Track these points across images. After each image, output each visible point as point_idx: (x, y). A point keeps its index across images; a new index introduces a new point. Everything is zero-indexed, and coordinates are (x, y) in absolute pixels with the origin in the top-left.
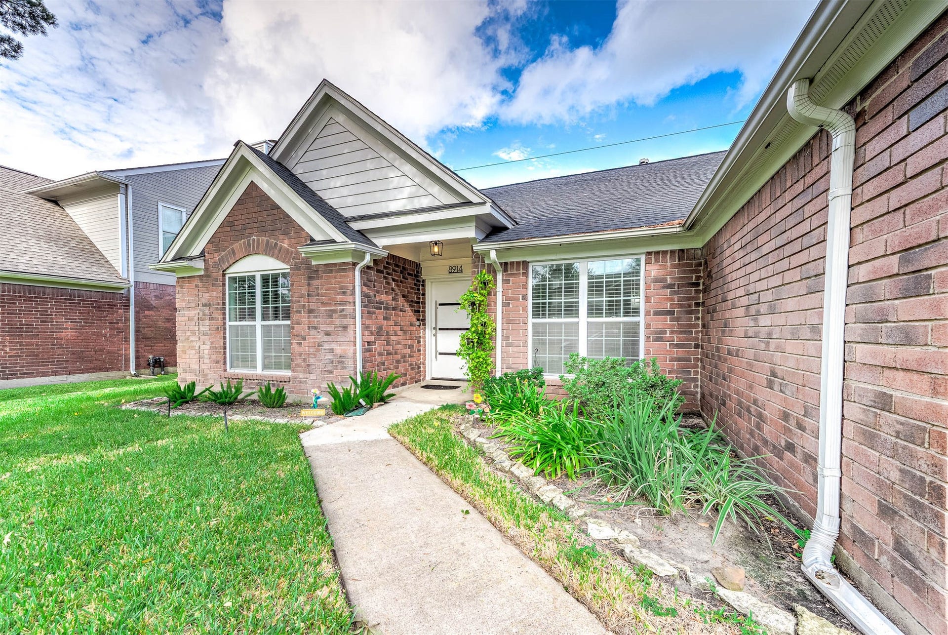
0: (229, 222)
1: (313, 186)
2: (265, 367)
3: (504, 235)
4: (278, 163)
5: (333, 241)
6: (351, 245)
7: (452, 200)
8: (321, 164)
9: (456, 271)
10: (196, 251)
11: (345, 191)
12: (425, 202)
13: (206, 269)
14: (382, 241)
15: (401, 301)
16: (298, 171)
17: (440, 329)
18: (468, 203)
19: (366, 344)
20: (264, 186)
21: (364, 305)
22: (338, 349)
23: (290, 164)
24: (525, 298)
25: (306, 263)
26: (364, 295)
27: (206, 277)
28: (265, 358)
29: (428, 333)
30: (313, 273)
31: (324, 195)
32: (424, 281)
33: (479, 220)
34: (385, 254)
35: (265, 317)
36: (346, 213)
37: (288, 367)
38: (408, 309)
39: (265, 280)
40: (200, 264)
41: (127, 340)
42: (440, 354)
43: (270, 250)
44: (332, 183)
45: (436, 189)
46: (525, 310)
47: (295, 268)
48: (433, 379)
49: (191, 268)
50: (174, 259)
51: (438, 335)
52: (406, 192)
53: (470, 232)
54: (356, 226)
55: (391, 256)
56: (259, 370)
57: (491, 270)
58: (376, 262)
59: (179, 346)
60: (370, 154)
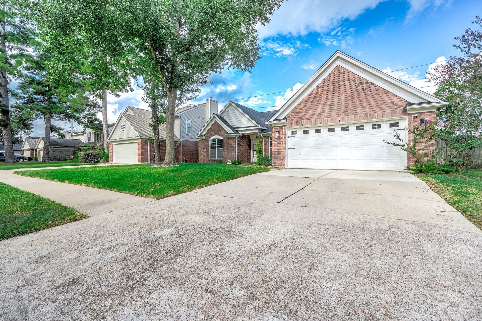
0: (210, 128)
1: (227, 121)
2: (218, 158)
3: (264, 131)
4: (220, 116)
5: (231, 133)
6: (235, 134)
7: (254, 125)
8: (229, 116)
9: (257, 137)
10: (203, 134)
11: (234, 122)
12: (249, 125)
13: (205, 138)
14: (241, 133)
15: (245, 144)
16: (224, 118)
17: (254, 150)
18: (256, 126)
19: (238, 153)
20: (218, 122)
21: (237, 145)
22: (232, 154)
23: (222, 116)
24: (269, 143)
25: (226, 137)
26: (237, 143)
27: (205, 140)
28: (218, 156)
30: (228, 139)
31: (230, 123)
32: (250, 140)
33: (259, 129)
34: (242, 135)
35: (218, 148)
36: (234, 127)
37: (222, 158)
38: (247, 146)
39: (218, 140)
40: (204, 137)
41: (180, 154)
42: (254, 156)
43: (219, 134)
44: (231, 120)
45: (251, 123)
46: (269, 146)
47: (224, 138)
49: (203, 138)
50: (199, 136)
51: (253, 152)
52: (245, 123)
53: (257, 131)
54: (236, 130)
55: (243, 135)
56: (216, 159)
57: (262, 138)
58: (240, 136)
59: (199, 154)
60: (238, 115)
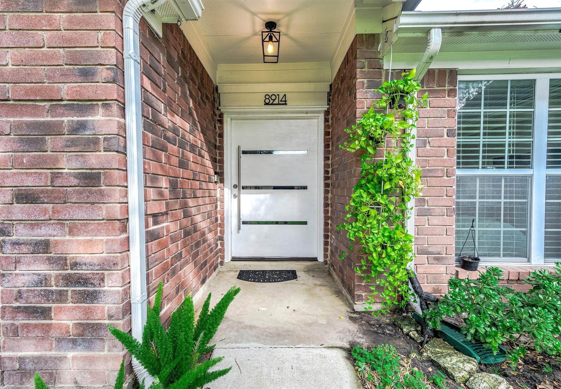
9: (276, 102)
17: (243, 188)
19: (151, 220)
29: (227, 192)
32: (221, 115)
42: (244, 223)
48: (234, 259)
51: (242, 196)
